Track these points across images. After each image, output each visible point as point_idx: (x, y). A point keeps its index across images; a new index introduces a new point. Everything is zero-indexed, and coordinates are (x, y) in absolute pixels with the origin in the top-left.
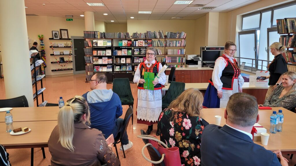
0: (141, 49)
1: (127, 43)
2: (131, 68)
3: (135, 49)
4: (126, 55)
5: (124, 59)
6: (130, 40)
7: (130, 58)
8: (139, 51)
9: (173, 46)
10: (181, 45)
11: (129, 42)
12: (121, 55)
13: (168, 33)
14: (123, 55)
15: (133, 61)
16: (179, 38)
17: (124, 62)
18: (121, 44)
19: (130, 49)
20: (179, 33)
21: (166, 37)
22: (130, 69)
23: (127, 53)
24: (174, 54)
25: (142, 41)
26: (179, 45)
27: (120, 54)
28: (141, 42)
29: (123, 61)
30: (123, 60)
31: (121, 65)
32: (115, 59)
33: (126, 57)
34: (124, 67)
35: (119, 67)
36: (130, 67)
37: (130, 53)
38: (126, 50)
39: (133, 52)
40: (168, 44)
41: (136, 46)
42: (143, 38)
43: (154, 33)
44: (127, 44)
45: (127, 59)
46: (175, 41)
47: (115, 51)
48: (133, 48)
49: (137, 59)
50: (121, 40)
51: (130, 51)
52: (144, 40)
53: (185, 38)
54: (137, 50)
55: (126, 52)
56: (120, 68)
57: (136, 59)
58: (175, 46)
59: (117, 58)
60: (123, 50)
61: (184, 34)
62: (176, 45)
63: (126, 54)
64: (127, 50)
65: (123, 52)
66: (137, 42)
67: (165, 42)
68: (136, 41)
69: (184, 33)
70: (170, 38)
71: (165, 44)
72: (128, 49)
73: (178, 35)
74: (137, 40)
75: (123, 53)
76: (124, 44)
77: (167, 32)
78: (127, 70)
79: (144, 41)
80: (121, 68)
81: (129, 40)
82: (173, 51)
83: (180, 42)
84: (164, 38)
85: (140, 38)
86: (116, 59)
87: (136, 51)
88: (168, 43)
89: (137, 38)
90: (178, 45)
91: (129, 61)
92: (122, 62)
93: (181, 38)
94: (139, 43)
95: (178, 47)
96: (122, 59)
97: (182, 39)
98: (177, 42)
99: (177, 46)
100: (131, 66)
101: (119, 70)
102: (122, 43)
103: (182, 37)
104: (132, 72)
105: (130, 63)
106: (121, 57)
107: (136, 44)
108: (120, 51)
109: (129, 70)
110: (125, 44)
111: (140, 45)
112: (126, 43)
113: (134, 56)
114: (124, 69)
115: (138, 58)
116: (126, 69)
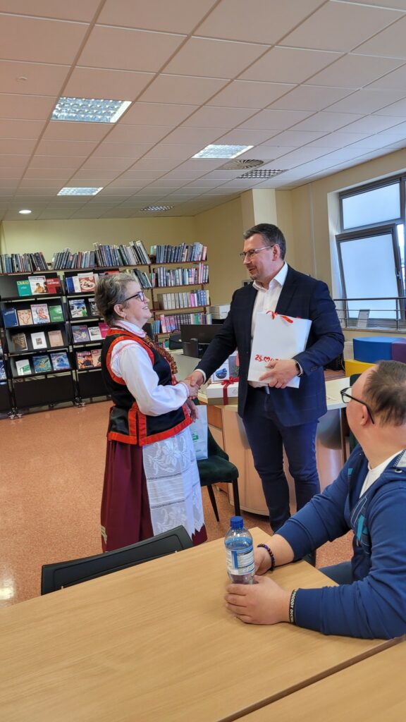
0: (90, 300)
1: (45, 283)
2: (66, 361)
3: (71, 302)
4: (48, 321)
5: (41, 335)
6: (54, 276)
7: (60, 331)
8: (84, 306)
9: (175, 286)
10: (196, 278)
11: (51, 282)
12: (30, 323)
13: (159, 248)
14: (35, 323)
15: (69, 339)
16: (191, 261)
17: (44, 345)
18: (25, 288)
19: (58, 302)
20: (187, 247)
21: (153, 259)
22: (65, 365)
23: (48, 317)
24: (182, 307)
25: (90, 275)
26: (192, 280)
27: (26, 320)
28: (87, 279)
29: (39, 342)
30: (40, 339)
31: (33, 356)
32: (11, 339)
33: (46, 328)
34: (44, 360)
35: (26, 363)
36: (61, 357)
37: (59, 315)
38: (45, 307)
39: (67, 310)
40: (162, 281)
41: (77, 291)
42: (87, 266)
43: (119, 250)
44: (46, 288)
45: (49, 333)
46: (180, 270)
47: (7, 313)
48: (64, 298)
49: (82, 331)
50: (25, 278)
51: (59, 310)
52: (95, 272)
53: (204, 259)
54: (79, 304)
55: (46, 313)
56: (32, 366)
57: (78, 332)
58: (181, 284)
59: (19, 336)
60: (34, 308)
61: (200, 250)
62: (183, 282)
63: (46, 318)
64: (48, 306)
65: (34, 313)
66: (75, 279)
67: (153, 276)
68: (73, 278)
69: (201, 246)
70: (167, 262)
71: (153, 281)
72: (51, 303)
73: (185, 254)
74: (75, 274)
75: (35, 316)
76: (36, 287)
77: (155, 247)
78: (56, 367)
79: (97, 275)
80: (35, 363)
81: (49, 276)
82: (177, 298)
83: (193, 270)
84: (149, 262)
85: (81, 268)
86: (14, 337)
87: (76, 307)
88: (162, 277)
89: (70, 268)
90: (189, 280)
91: (57, 339)
92: (36, 346)
93: (195, 260)
94: (83, 282)
95: (189, 285)
96: (34, 337)
97: (197, 263)
98: (186, 274)
99: (187, 283)
100: (65, 354)
101: (29, 372)
102: (29, 286)
103: (197, 257)
104: (69, 373)
105: (62, 344)
106: (29, 330)
107: (75, 285)
108: (26, 311)
109: (63, 368)
110: (40, 287)
111: (86, 289)
112: (42, 285)
113: (72, 322)
114: (43, 365)
115: (84, 327)
116: (50, 366)
